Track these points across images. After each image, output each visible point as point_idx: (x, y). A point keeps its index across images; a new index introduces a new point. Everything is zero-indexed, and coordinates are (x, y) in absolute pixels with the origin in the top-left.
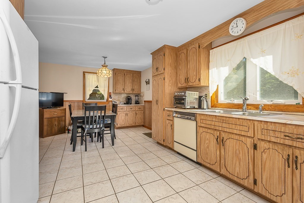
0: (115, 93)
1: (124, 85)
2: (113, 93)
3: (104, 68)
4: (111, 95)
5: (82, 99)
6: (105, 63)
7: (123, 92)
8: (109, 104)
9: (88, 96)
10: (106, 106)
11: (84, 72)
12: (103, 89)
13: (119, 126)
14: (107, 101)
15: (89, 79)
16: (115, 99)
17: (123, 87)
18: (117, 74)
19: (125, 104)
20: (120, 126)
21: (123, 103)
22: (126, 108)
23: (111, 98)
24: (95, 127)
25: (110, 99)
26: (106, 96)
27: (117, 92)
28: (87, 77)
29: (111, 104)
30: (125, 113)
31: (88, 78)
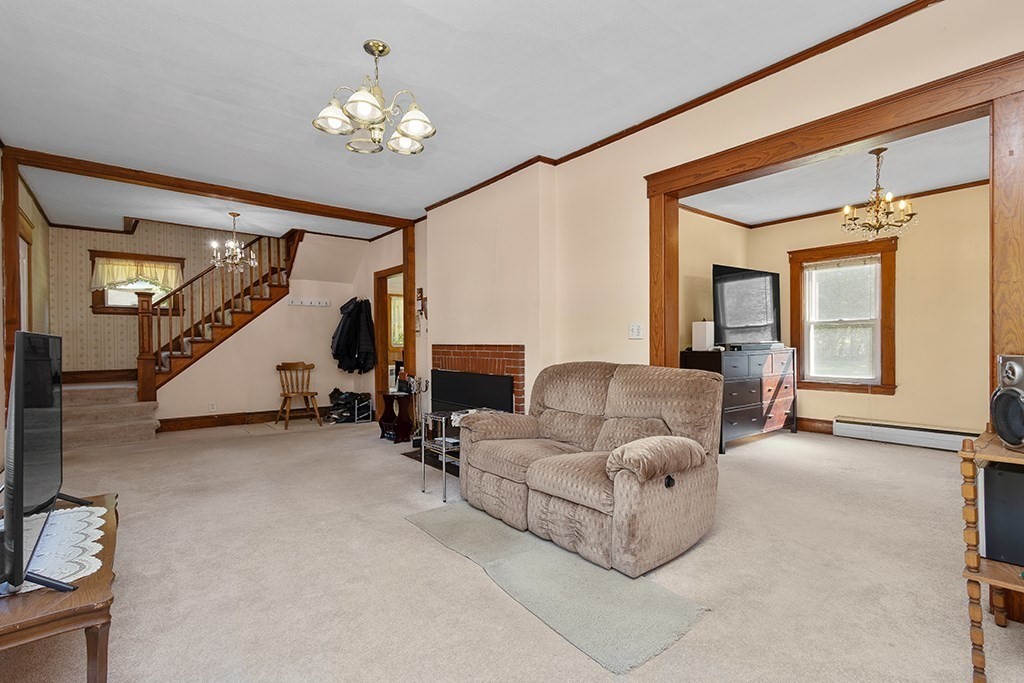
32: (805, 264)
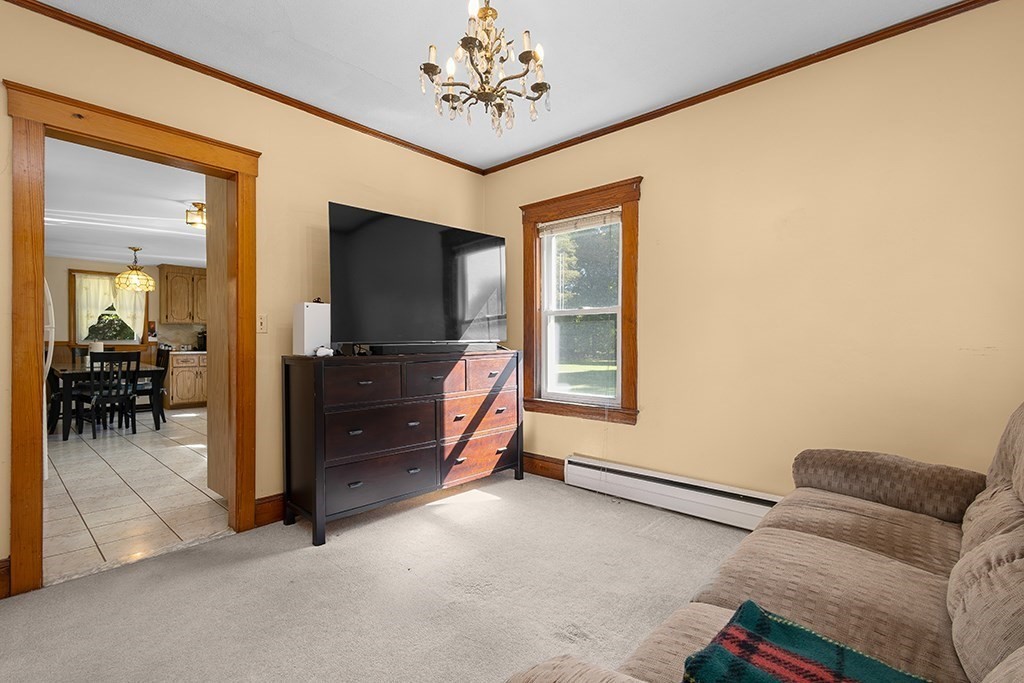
0: (168, 326)
1: (190, 304)
2: (160, 322)
3: (135, 272)
4: (154, 328)
5: (67, 340)
6: (136, 262)
7: (188, 320)
8: (149, 351)
9: (84, 332)
10: (139, 353)
11: (71, 272)
12: (130, 313)
13: (176, 400)
14: (142, 343)
15: (86, 289)
16: (167, 339)
17: (190, 310)
18: (170, 278)
19: (194, 349)
20: (181, 401)
21: (190, 347)
22: (197, 360)
23: (155, 336)
24: (114, 394)
25: (151, 339)
26: (138, 331)
27: (170, 320)
28: (81, 285)
29: (154, 349)
30: (195, 370)
31: (84, 286)
32: (540, 225)
